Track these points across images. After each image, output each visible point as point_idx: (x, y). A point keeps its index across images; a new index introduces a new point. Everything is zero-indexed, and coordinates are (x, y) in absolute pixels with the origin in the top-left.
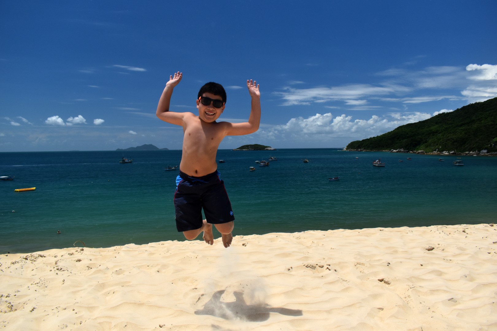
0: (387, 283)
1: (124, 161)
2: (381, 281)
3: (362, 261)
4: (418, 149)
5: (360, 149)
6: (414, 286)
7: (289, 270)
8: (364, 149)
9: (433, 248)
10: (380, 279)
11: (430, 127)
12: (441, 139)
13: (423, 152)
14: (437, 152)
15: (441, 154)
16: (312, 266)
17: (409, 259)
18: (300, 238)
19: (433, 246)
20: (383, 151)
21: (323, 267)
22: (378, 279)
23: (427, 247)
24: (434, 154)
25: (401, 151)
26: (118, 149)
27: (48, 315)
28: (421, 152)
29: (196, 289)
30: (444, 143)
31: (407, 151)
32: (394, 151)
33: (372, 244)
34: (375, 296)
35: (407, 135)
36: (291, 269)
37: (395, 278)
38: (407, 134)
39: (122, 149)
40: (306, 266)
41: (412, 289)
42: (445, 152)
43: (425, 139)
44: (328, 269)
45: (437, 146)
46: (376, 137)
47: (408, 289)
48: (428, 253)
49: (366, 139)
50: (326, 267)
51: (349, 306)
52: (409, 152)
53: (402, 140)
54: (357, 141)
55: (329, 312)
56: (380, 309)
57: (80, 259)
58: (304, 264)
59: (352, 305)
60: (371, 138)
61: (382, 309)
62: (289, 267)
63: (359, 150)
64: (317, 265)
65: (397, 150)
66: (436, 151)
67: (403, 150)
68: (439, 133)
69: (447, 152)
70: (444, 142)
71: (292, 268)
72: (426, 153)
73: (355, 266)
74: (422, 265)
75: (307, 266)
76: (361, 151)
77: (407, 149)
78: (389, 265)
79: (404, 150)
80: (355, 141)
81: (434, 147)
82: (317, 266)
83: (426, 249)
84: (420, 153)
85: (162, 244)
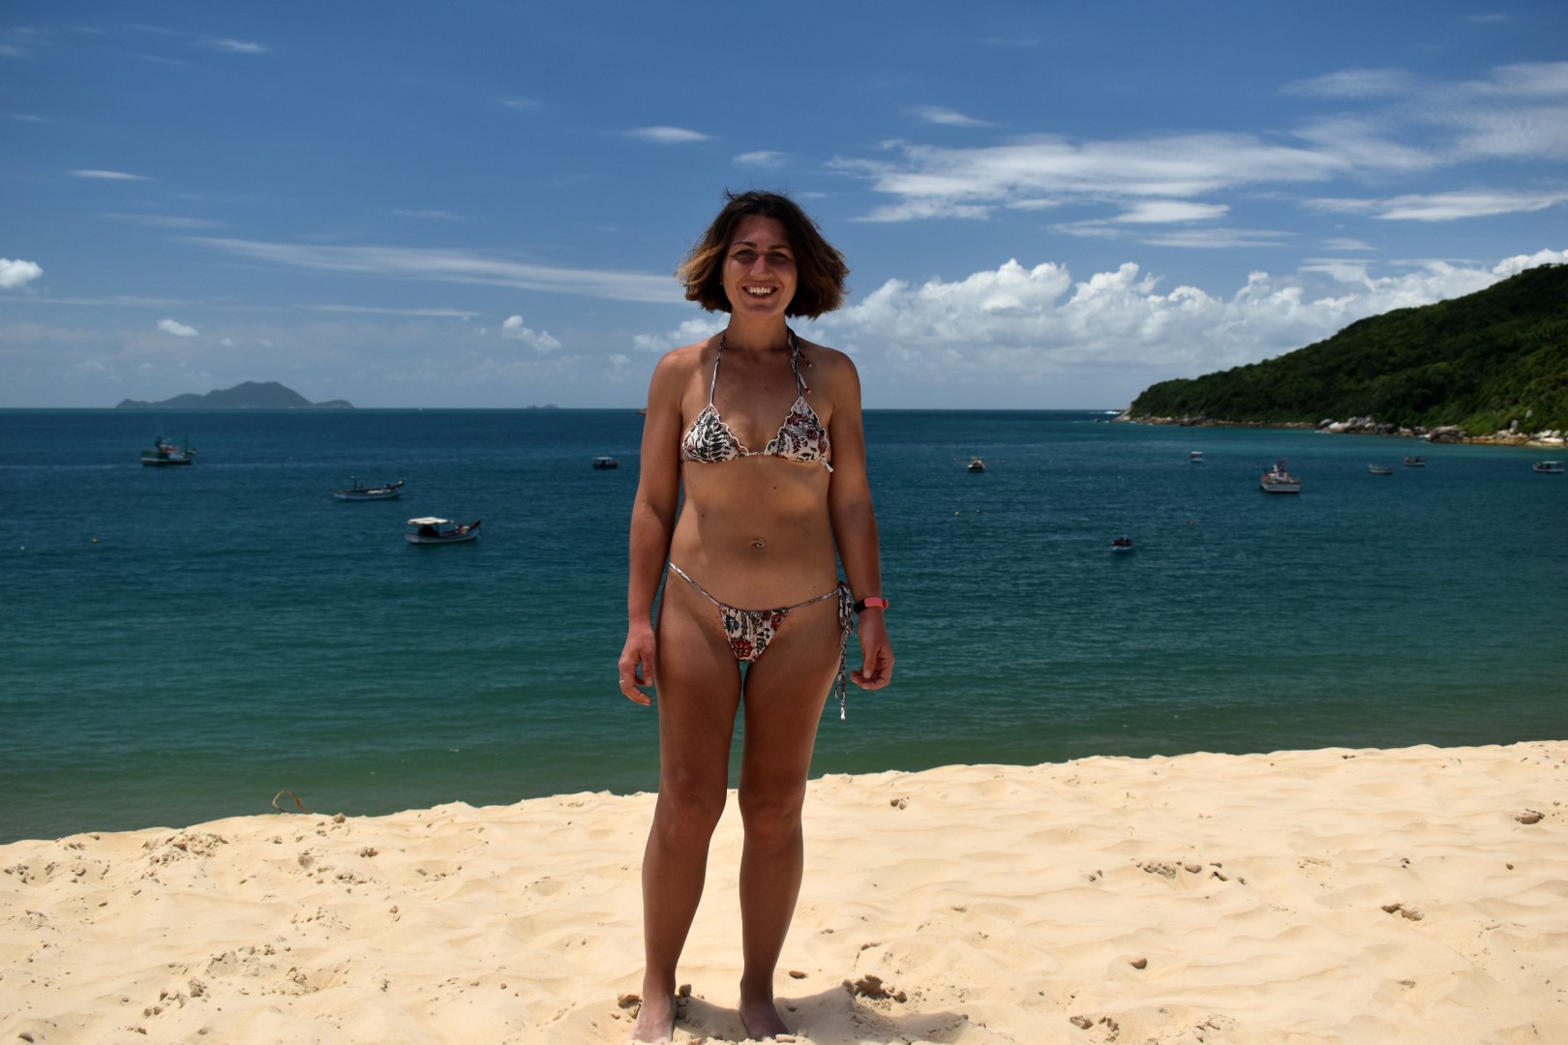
0: (1413, 916)
1: (163, 455)
2: (1391, 910)
3: (1319, 853)
4: (1433, 417)
5: (1191, 416)
6: (1496, 923)
7: (1094, 879)
8: (1208, 415)
9: (1540, 817)
10: (1390, 904)
11: (1488, 325)
12: (1530, 378)
13: (1457, 432)
14: (1516, 433)
15: (1532, 443)
16: (1165, 868)
17: (1469, 847)
18: (1078, 783)
19: (1539, 810)
20: (1288, 428)
21: (1198, 870)
22: (1383, 905)
23: (1521, 812)
24: (1502, 442)
25: (1362, 427)
26: (128, 402)
27: (436, 999)
28: (1448, 433)
29: (831, 932)
30: (1546, 394)
31: (1389, 425)
32: (1335, 425)
33: (1331, 801)
34: (1384, 952)
35: (1391, 360)
36: (1097, 876)
37: (1437, 901)
38: (1391, 353)
39: (143, 403)
40: (1146, 866)
41: (1492, 931)
42: (1547, 433)
43: (1463, 377)
44: (1216, 878)
45: (1514, 410)
46: (1258, 366)
47: (1478, 933)
48: (1524, 831)
49: (1216, 371)
50: (1208, 870)
51: (1316, 975)
52: (1398, 431)
53: (1367, 382)
54: (1178, 380)
55: (1262, 988)
56: (1404, 983)
57: (372, 850)
58: (1135, 863)
59: (1324, 972)
60: (1236, 368)
61: (1411, 984)
62: (1092, 870)
63: (1186, 420)
64: (1179, 864)
65: (1345, 421)
66: (1512, 430)
67: (1373, 424)
68: (1525, 353)
69: (1557, 432)
70: (1543, 392)
71: (1100, 873)
72: (1470, 436)
73: (1302, 867)
74: (1510, 867)
75: (1149, 866)
76: (1192, 423)
77: (1389, 420)
78: (1407, 865)
79: (1378, 422)
80: (1167, 379)
81: (1503, 411)
82: (1181, 870)
83: (1518, 820)
84: (1443, 437)
85: (571, 805)
